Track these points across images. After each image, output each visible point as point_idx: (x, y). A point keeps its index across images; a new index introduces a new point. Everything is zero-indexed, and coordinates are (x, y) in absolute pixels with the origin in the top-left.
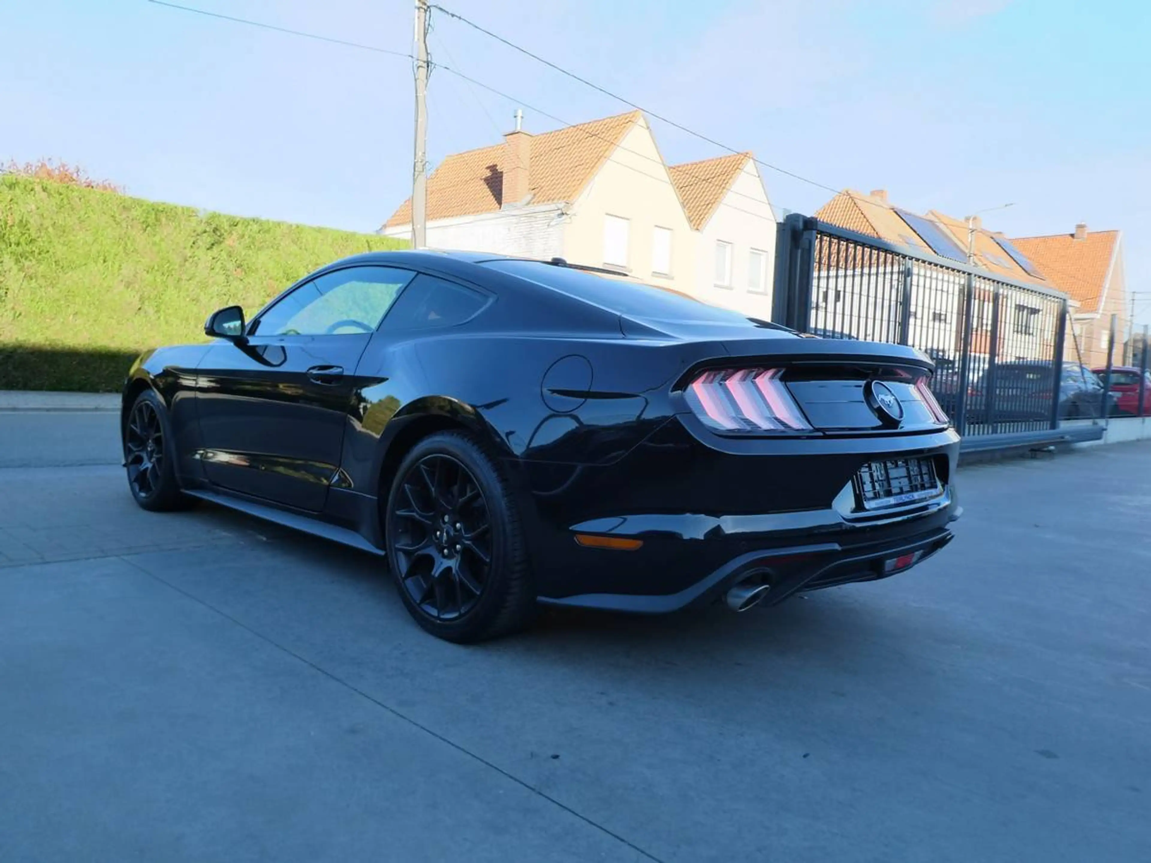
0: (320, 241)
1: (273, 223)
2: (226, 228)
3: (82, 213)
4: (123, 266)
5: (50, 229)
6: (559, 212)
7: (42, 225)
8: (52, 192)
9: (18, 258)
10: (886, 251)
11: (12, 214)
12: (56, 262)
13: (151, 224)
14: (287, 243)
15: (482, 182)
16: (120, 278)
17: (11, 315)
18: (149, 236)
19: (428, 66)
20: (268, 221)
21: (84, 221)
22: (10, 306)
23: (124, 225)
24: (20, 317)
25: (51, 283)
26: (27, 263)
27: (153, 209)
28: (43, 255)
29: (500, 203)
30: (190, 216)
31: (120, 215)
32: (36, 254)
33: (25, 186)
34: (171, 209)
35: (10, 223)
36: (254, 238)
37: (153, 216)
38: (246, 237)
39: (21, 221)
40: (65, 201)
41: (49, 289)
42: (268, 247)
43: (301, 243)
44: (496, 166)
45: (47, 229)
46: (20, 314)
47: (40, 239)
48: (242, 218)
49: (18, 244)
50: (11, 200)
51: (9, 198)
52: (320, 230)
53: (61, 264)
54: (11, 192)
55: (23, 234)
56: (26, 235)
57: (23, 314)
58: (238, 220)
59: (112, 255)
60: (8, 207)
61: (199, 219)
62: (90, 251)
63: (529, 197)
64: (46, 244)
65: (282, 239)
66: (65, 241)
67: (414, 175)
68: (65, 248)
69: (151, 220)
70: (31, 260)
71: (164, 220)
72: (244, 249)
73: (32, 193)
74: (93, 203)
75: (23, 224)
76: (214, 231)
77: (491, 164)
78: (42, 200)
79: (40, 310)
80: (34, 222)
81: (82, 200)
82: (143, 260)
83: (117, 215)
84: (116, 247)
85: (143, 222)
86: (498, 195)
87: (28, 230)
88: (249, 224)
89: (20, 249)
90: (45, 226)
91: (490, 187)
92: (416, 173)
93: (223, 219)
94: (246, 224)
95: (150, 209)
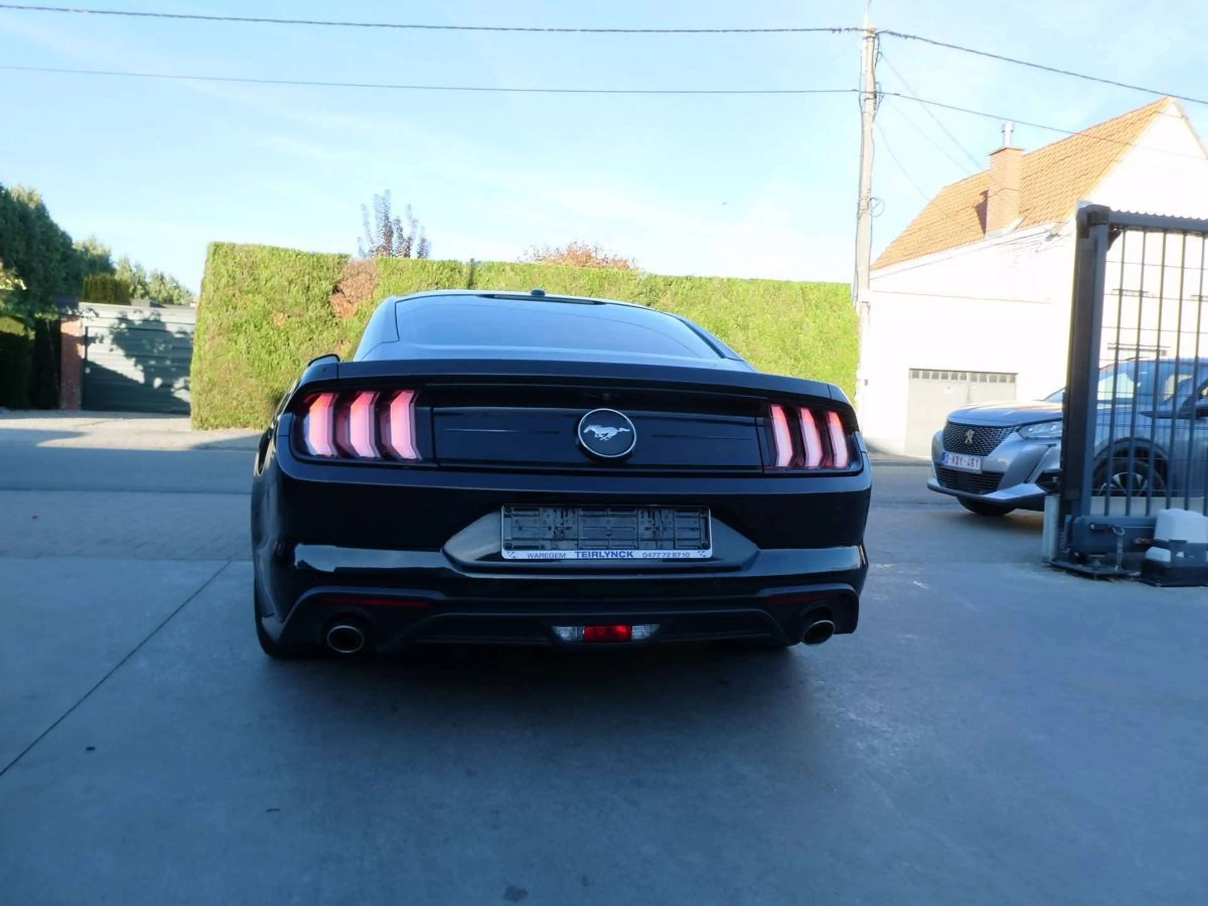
0: (751, 292)
1: (706, 278)
2: (662, 287)
6: (1048, 234)
8: (518, 271)
13: (595, 290)
14: (718, 296)
19: (875, 97)
20: (701, 278)
27: (597, 277)
29: (984, 232)
30: (629, 280)
31: (571, 285)
33: (499, 269)
36: (687, 295)
37: (598, 283)
38: (680, 295)
40: (528, 278)
42: (700, 303)
43: (732, 295)
44: (987, 191)
48: (676, 277)
51: (487, 279)
52: (752, 281)
54: (488, 274)
58: (671, 280)
63: (1017, 222)
65: (713, 294)
67: (858, 213)
71: (606, 285)
72: (676, 306)
74: (549, 277)
76: (650, 292)
77: (982, 191)
78: (510, 278)
81: (541, 275)
85: (589, 289)
86: (983, 223)
88: (682, 282)
91: (979, 215)
92: (861, 211)
93: (659, 280)
94: (679, 281)
95: (595, 277)
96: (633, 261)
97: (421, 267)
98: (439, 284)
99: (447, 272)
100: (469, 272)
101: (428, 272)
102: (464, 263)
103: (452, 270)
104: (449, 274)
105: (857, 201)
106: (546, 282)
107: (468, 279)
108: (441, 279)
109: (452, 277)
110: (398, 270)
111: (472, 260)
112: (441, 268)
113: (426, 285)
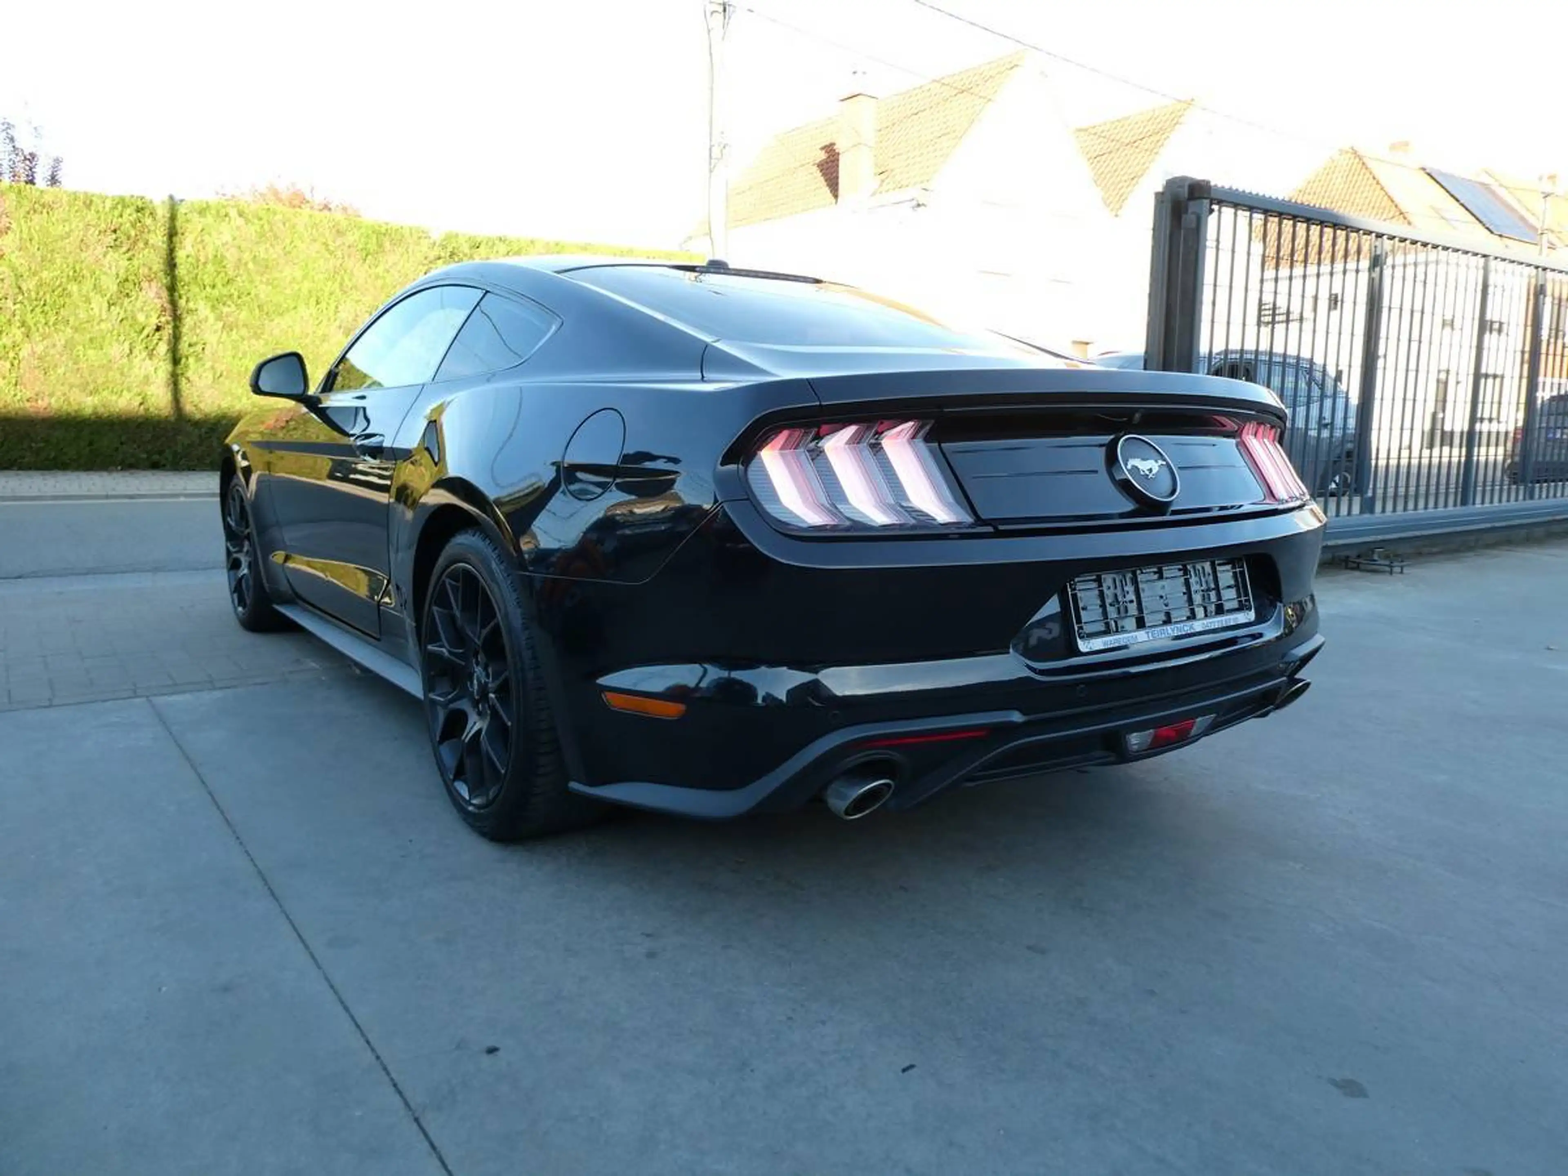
2: (467, 251)
3: (288, 241)
4: (340, 308)
5: (251, 265)
6: (914, 203)
7: (240, 260)
8: (250, 217)
9: (216, 303)
10: (1335, 226)
11: (204, 248)
12: (259, 306)
13: (371, 251)
15: (815, 168)
16: (337, 323)
17: (211, 376)
18: (370, 267)
19: (725, 10)
21: (290, 253)
22: (208, 365)
23: (339, 253)
24: (221, 379)
25: (255, 333)
26: (226, 310)
27: (373, 232)
28: (244, 298)
29: (836, 196)
30: (420, 238)
32: (235, 296)
33: (218, 212)
34: (397, 230)
35: (202, 260)
37: (374, 240)
39: (216, 256)
40: (266, 227)
41: (253, 341)
44: (833, 144)
45: (246, 264)
46: (221, 375)
47: (238, 279)
48: (485, 238)
49: (214, 287)
50: (202, 230)
51: (200, 227)
53: (266, 310)
54: (202, 220)
55: (219, 273)
56: (223, 274)
57: (225, 373)
58: (479, 240)
59: (326, 294)
60: (199, 239)
61: (431, 241)
62: (300, 290)
63: (874, 185)
64: (246, 284)
66: (268, 280)
67: (710, 164)
68: (270, 287)
69: (372, 246)
70: (229, 306)
71: (387, 245)
73: (227, 219)
74: (300, 228)
75: (219, 260)
76: (451, 256)
77: (827, 143)
78: (238, 228)
79: (243, 369)
80: (231, 256)
81: (287, 225)
82: (364, 299)
83: (330, 243)
84: (330, 283)
85: (362, 250)
86: (833, 184)
87: (224, 267)
88: (494, 244)
89: (216, 292)
90: (244, 261)
91: (824, 175)
92: (713, 161)
93: (461, 240)
94: (490, 244)
95: (370, 232)
97: (84, 203)
98: (118, 232)
99: (129, 215)
100: (168, 215)
101: (98, 212)
102: (157, 201)
103: (139, 210)
104: (135, 216)
105: (708, 147)
106: (296, 235)
107: (167, 225)
108: (121, 224)
109: (140, 222)
110: (43, 206)
111: (171, 198)
112: (120, 207)
113: (97, 232)
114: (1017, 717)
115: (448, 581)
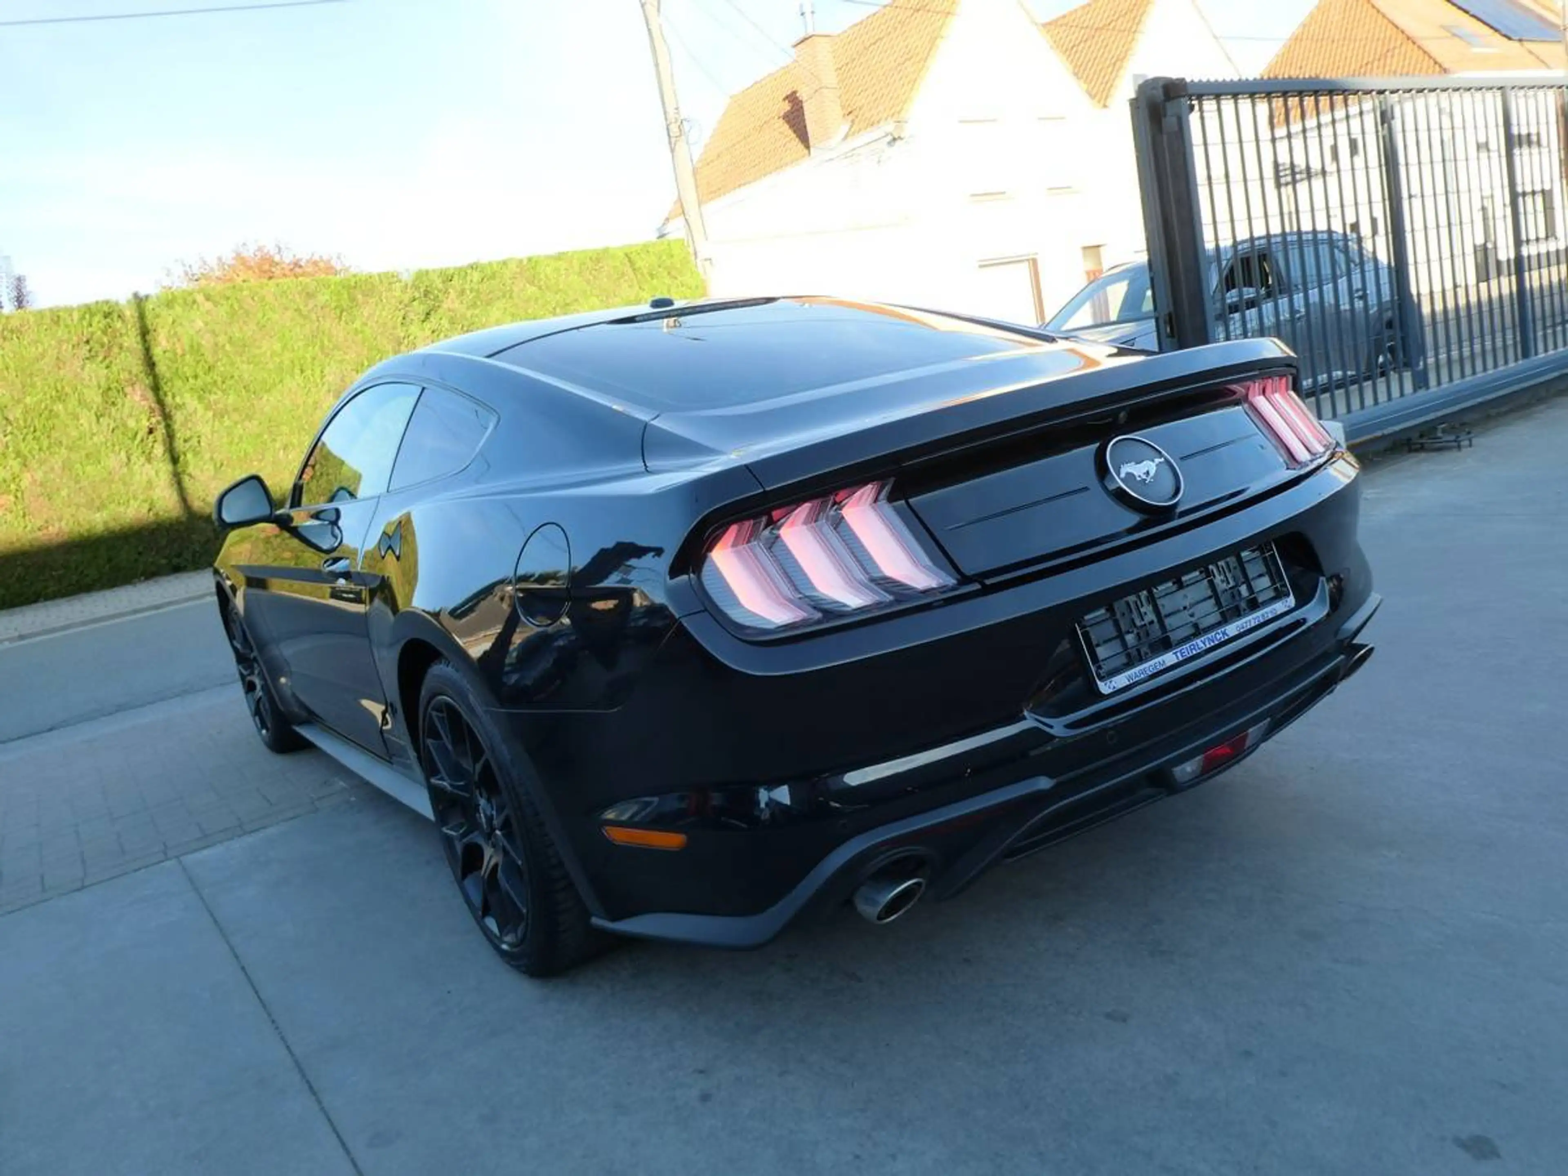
0: (563, 272)
1: (498, 263)
2: (440, 286)
3: (260, 315)
4: (326, 372)
5: (228, 347)
6: (889, 138)
7: (216, 345)
8: (217, 299)
9: (202, 393)
10: (1331, 93)
11: (179, 340)
12: (245, 387)
13: (345, 306)
14: (521, 285)
15: (781, 121)
16: (326, 387)
17: (212, 468)
18: (347, 323)
20: (490, 264)
21: (264, 326)
22: (207, 456)
23: (314, 317)
24: (223, 468)
25: (247, 415)
26: (213, 397)
27: (343, 287)
28: (230, 382)
29: (808, 147)
30: (390, 284)
31: (306, 305)
32: (219, 383)
33: (185, 300)
34: (366, 280)
35: (179, 351)
36: (478, 291)
37: (346, 296)
38: (468, 292)
39: (192, 346)
40: (236, 306)
41: (247, 423)
42: (498, 298)
43: (540, 280)
44: (794, 93)
45: (224, 346)
46: (222, 465)
47: (219, 364)
48: (455, 269)
49: (196, 377)
50: (173, 322)
51: (170, 320)
52: (559, 257)
53: (252, 390)
54: (171, 312)
55: (198, 362)
56: (202, 363)
57: (225, 463)
58: (451, 271)
59: (309, 360)
60: (172, 332)
61: (403, 284)
62: (282, 362)
63: (844, 128)
64: (228, 368)
65: (513, 283)
66: (248, 359)
67: (670, 143)
68: (252, 366)
69: (345, 303)
70: (215, 393)
71: (360, 297)
72: (468, 308)
73: (195, 307)
74: (270, 299)
75: (195, 349)
76: (425, 296)
77: (789, 93)
78: (208, 312)
79: (242, 453)
80: (206, 342)
81: (256, 298)
82: (347, 357)
83: (302, 307)
84: (310, 348)
85: (335, 308)
86: (803, 137)
87: (203, 355)
88: (466, 273)
89: (199, 382)
90: (220, 344)
91: (791, 127)
92: (673, 140)
93: (434, 277)
94: (463, 274)
95: (340, 288)
96: (339, 258)
97: (52, 320)
98: (91, 342)
99: (98, 322)
100: (136, 315)
101: (67, 326)
102: (123, 302)
103: (106, 315)
104: (104, 322)
105: (665, 127)
106: (267, 307)
107: (138, 325)
108: (93, 334)
109: (110, 327)
110: (12, 331)
111: (136, 295)
112: (87, 316)
113: (70, 346)
114: (1044, 783)
115: (434, 713)
